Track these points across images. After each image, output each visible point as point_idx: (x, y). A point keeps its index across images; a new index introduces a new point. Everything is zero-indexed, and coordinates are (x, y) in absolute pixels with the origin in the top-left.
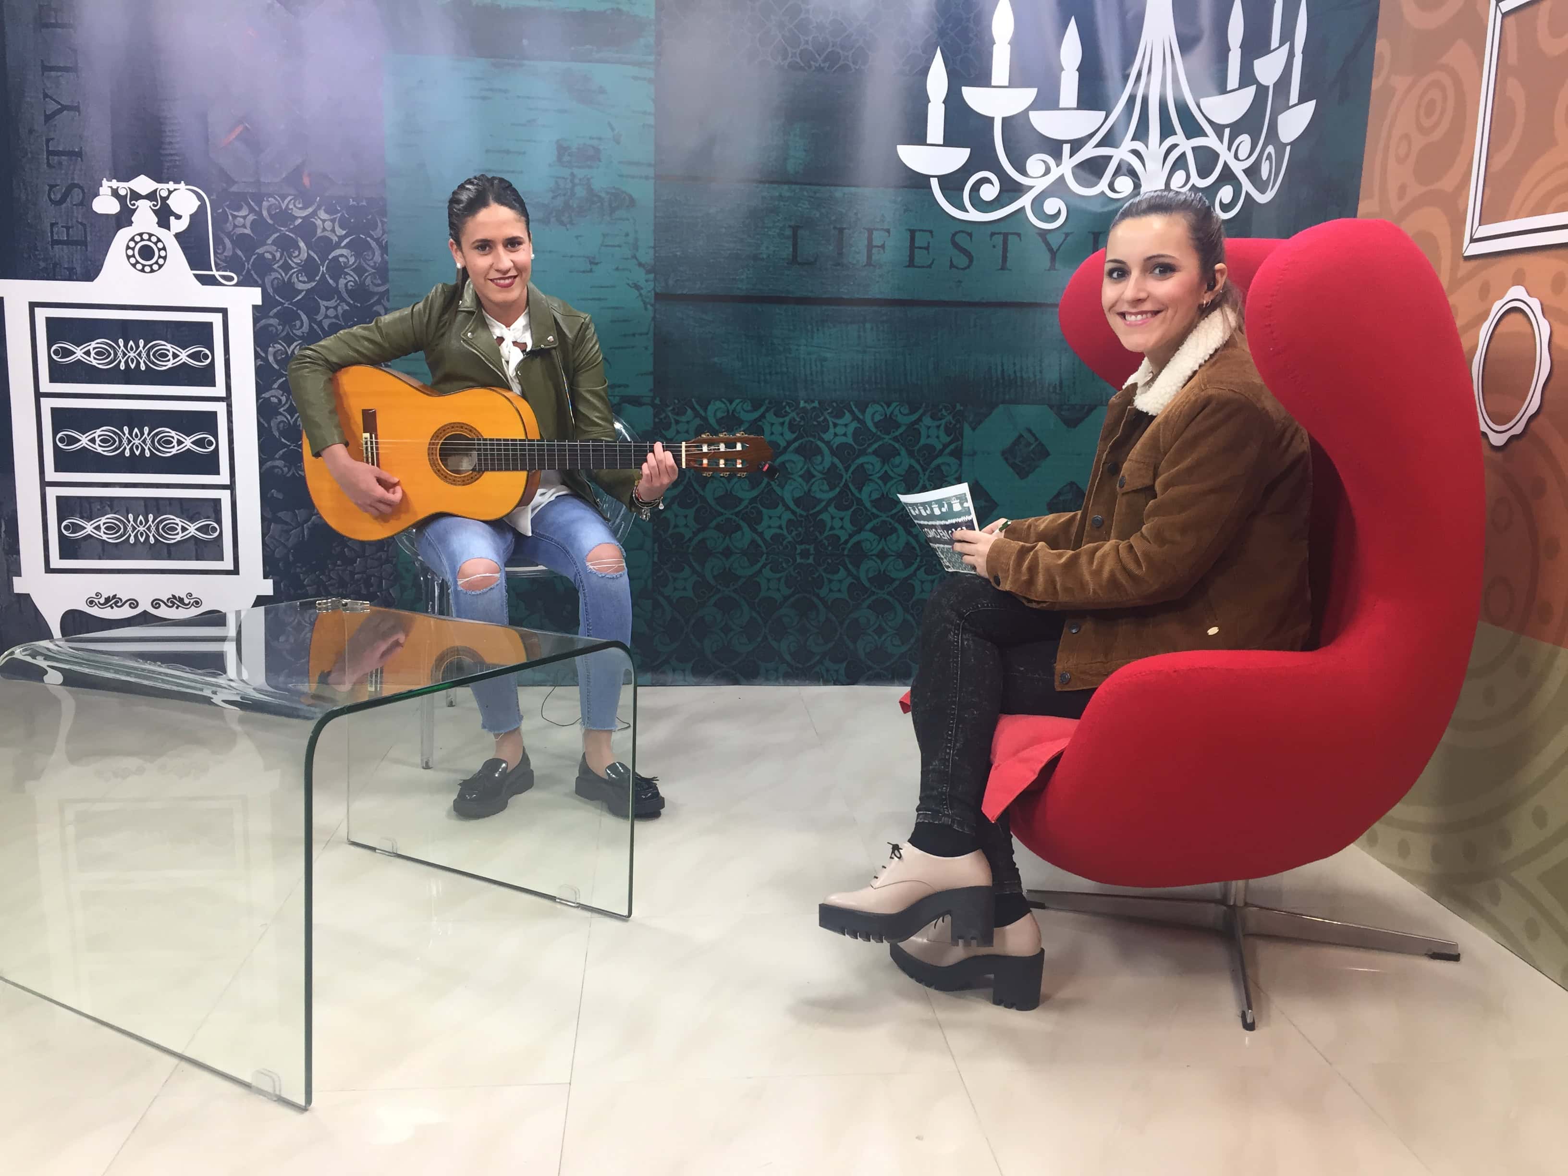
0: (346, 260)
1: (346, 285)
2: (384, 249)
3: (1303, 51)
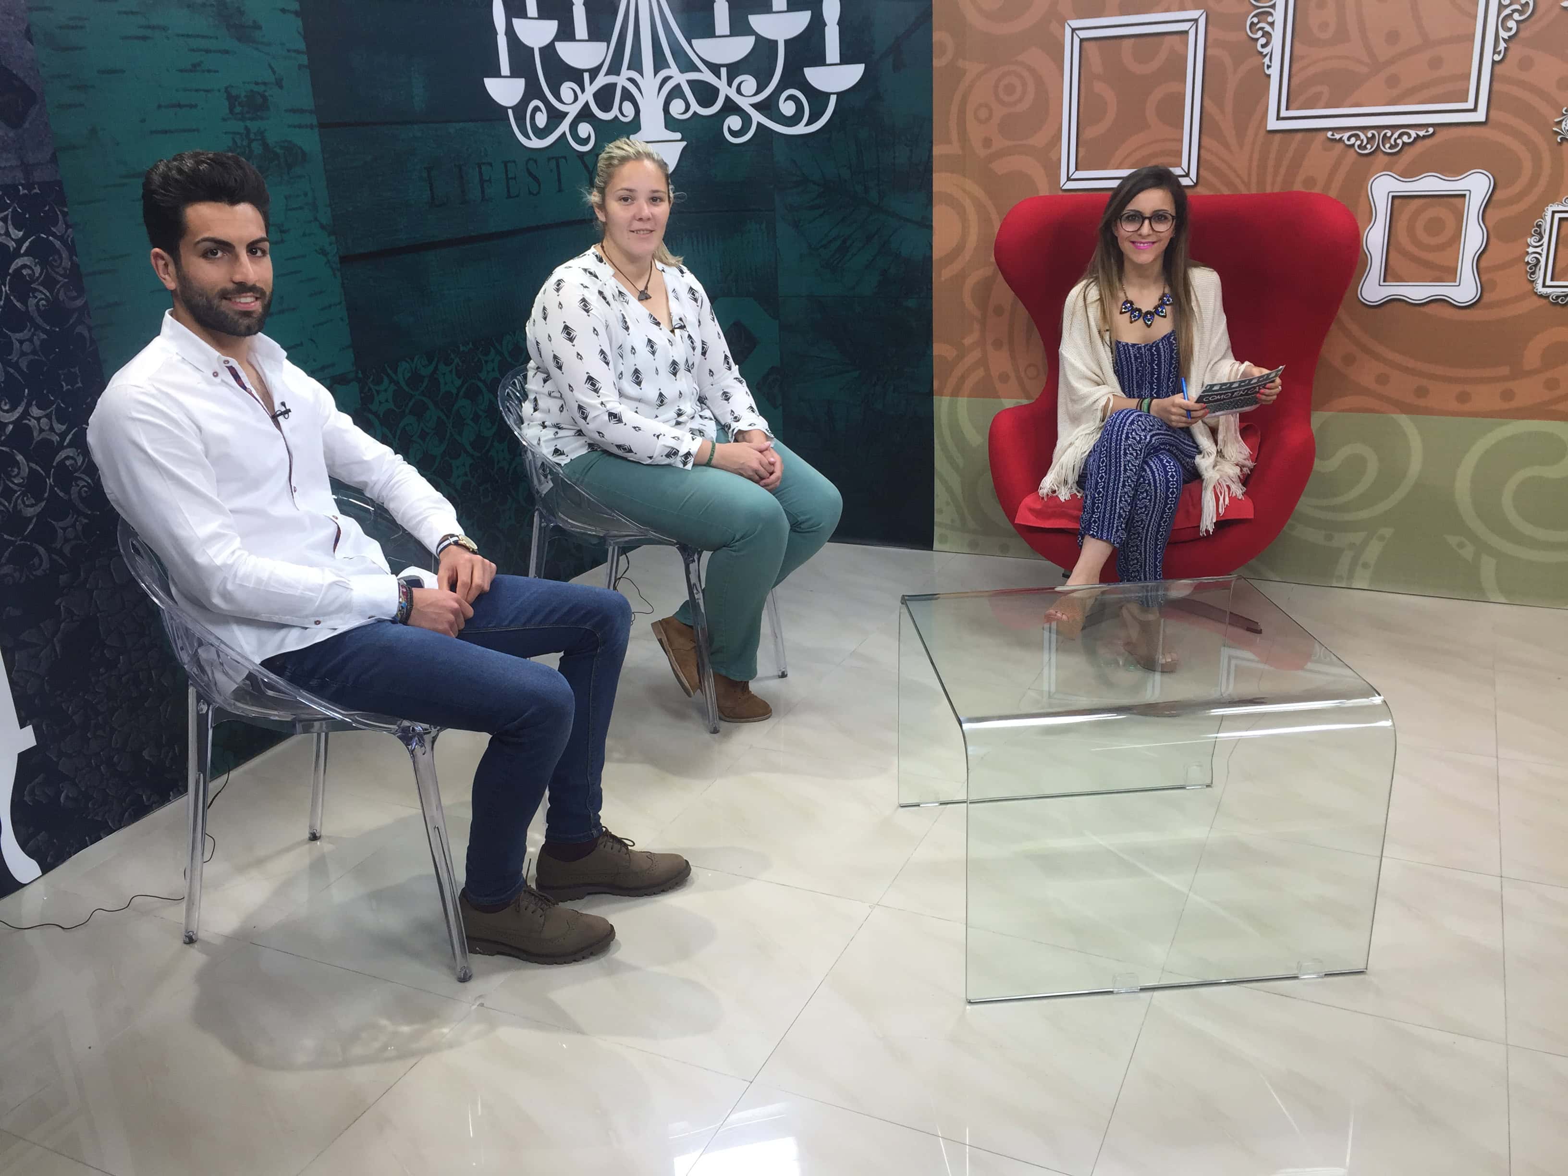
0: (30, 272)
1: (37, 304)
2: (72, 250)
3: (838, 24)
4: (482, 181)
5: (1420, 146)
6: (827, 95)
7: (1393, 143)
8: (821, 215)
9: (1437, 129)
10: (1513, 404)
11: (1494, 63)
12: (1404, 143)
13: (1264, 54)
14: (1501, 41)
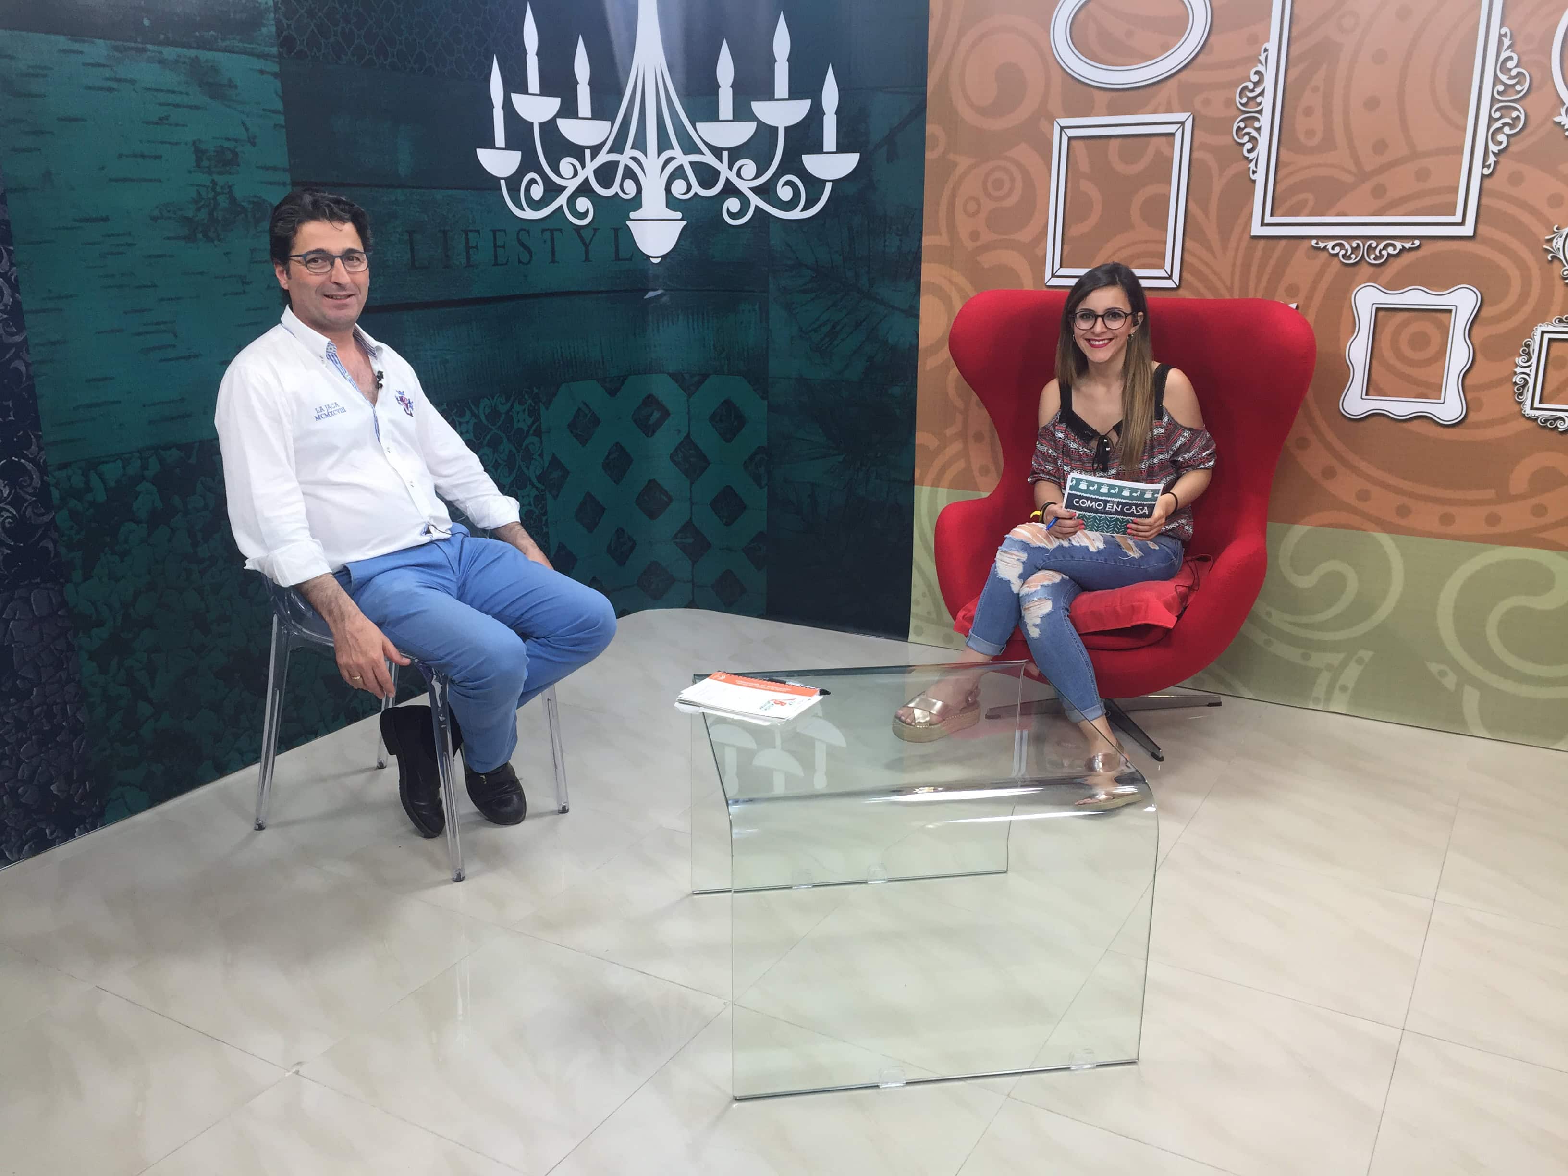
2: (15, 286)
3: (836, 113)
4: (468, 248)
5: (1407, 258)
6: (824, 182)
7: (1378, 254)
8: (813, 299)
9: (1424, 241)
10: (1498, 529)
11: (1483, 176)
12: (1389, 254)
13: (1250, 159)
14: (1491, 155)
